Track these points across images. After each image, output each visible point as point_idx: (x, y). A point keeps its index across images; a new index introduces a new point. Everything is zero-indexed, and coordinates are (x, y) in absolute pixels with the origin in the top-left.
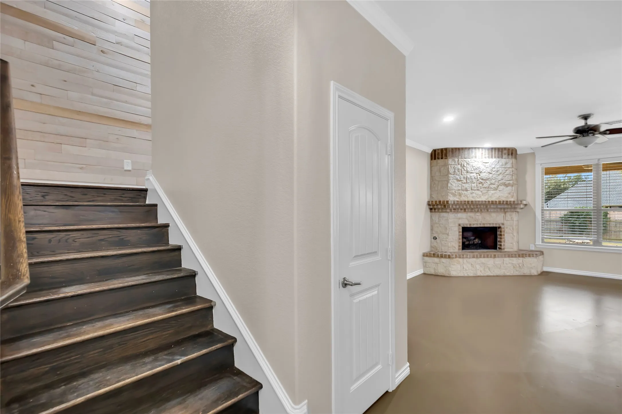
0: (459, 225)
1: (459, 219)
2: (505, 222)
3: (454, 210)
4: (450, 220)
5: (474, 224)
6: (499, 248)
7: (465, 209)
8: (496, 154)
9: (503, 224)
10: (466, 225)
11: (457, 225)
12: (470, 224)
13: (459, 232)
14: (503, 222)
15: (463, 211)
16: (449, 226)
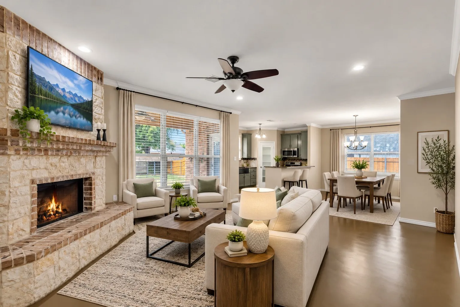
0: (33, 182)
1: (33, 169)
2: (95, 170)
3: (25, 152)
4: (12, 175)
5: (58, 178)
6: (86, 208)
7: (46, 150)
8: (86, 67)
9: (94, 174)
10: (46, 179)
11: (28, 182)
12: (53, 178)
13: (32, 196)
14: (93, 171)
15: (43, 153)
16: (10, 187)
